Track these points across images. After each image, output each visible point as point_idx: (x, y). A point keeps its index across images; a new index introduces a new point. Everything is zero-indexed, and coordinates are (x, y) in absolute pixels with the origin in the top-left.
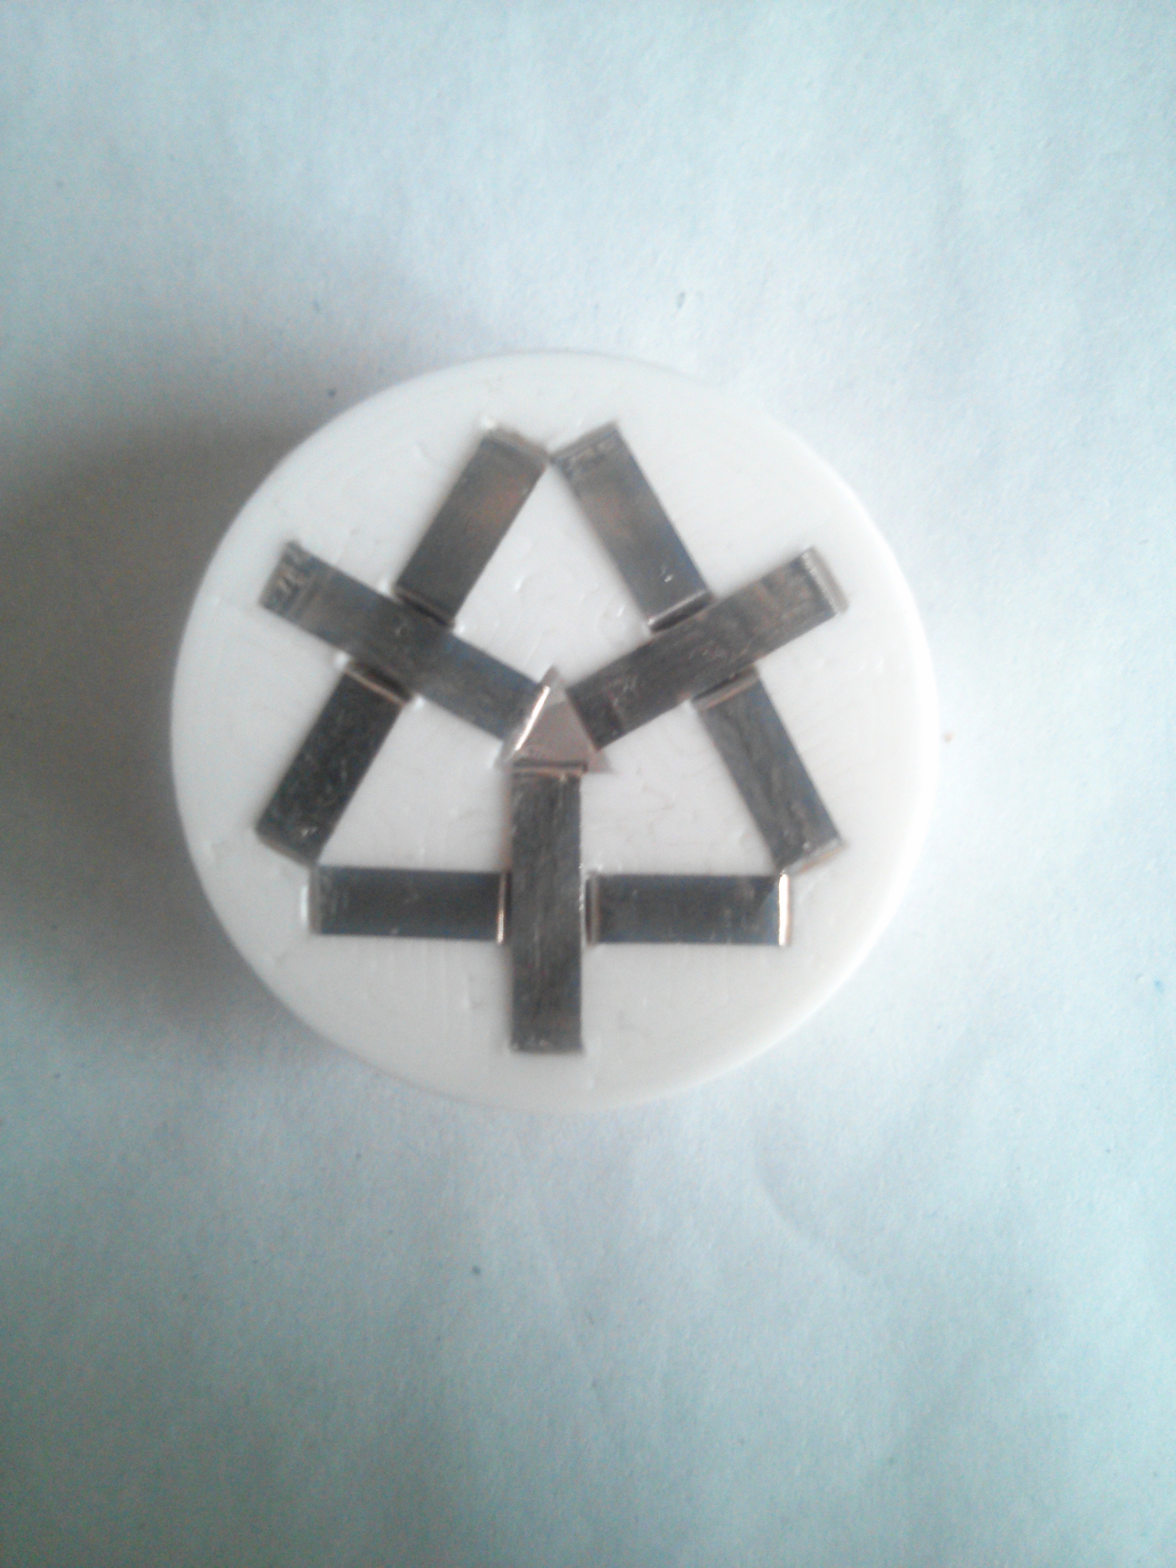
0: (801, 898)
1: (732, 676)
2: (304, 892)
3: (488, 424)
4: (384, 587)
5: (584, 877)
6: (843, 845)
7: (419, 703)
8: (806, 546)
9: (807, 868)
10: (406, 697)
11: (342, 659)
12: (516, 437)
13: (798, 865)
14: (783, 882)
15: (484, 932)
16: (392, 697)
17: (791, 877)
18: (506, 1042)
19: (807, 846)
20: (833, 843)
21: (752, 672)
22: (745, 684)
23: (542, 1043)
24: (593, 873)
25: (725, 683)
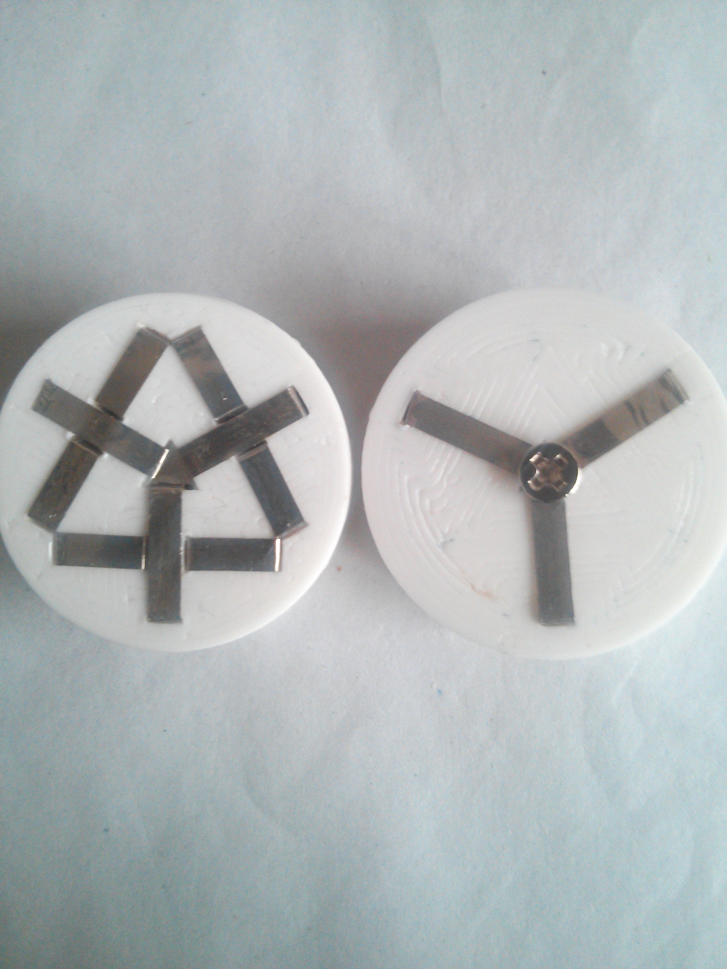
0: (286, 550)
1: (255, 445)
2: (50, 545)
3: (141, 326)
4: (91, 401)
5: (183, 539)
6: (306, 525)
7: (106, 456)
8: (290, 385)
9: (288, 536)
10: (100, 452)
11: (70, 435)
12: (155, 332)
13: (285, 534)
14: (278, 542)
15: (136, 565)
16: (93, 453)
17: (282, 539)
18: (145, 617)
19: (289, 525)
20: (301, 525)
21: (264, 443)
22: (261, 449)
23: (162, 618)
24: (187, 537)
25: (252, 448)
